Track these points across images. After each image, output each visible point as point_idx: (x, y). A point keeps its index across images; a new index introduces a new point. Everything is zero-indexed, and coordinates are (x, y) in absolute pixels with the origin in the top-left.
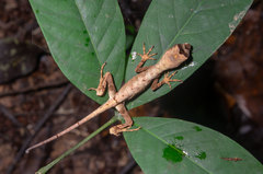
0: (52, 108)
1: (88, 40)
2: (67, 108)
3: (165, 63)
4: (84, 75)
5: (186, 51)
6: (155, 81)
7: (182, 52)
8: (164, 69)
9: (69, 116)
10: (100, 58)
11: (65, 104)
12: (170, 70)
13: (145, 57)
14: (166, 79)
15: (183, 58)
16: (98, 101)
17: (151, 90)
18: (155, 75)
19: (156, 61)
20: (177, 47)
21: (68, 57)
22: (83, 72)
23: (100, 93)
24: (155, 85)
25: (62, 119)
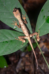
0: (41, 71)
1: (6, 42)
2: (42, 66)
3: (18, 17)
4: (18, 45)
5: (16, 10)
6: (24, 22)
7: (15, 11)
8: (20, 18)
9: (45, 66)
10: (13, 39)
11: (41, 67)
12: (21, 16)
13: (16, 24)
14: (24, 19)
15: (18, 11)
16: (27, 43)
17: (27, 24)
18: (22, 22)
19: (18, 21)
20: (14, 12)
21: (10, 49)
22: (16, 45)
23: (24, 41)
24: (25, 22)
25: (45, 69)
